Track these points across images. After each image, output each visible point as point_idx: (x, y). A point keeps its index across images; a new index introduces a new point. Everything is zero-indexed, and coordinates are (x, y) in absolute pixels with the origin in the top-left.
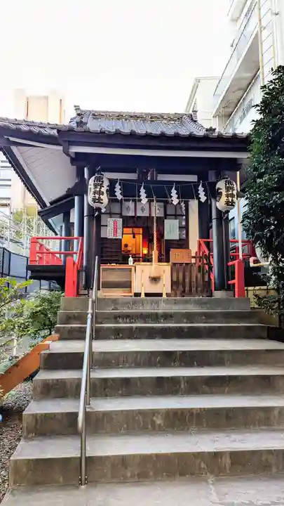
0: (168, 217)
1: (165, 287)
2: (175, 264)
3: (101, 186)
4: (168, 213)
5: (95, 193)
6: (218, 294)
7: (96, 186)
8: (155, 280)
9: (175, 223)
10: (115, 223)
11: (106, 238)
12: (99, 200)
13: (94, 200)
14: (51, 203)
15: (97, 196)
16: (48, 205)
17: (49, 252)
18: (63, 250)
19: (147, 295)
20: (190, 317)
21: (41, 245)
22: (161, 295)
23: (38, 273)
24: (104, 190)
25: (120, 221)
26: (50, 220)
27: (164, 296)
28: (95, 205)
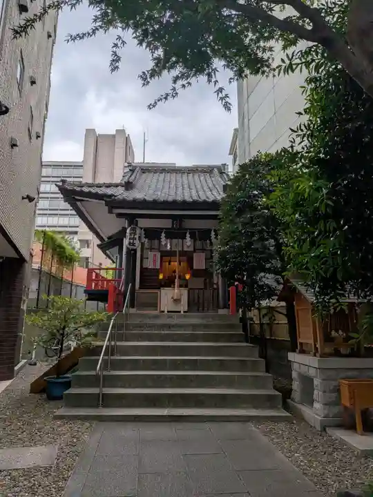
0: (197, 251)
1: (183, 306)
2: (191, 289)
3: (135, 234)
4: (196, 248)
5: (130, 239)
6: (221, 312)
7: (131, 234)
8: (177, 301)
9: (203, 255)
10: (155, 255)
11: (147, 268)
12: (133, 244)
13: (130, 244)
14: (109, 238)
15: (132, 241)
16: (106, 240)
17: (104, 279)
18: (117, 279)
19: (168, 312)
20: (194, 327)
21: (97, 274)
22: (180, 312)
23: (93, 295)
24: (137, 236)
25: (159, 255)
26: (107, 252)
27: (182, 312)
28: (131, 247)
